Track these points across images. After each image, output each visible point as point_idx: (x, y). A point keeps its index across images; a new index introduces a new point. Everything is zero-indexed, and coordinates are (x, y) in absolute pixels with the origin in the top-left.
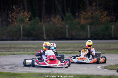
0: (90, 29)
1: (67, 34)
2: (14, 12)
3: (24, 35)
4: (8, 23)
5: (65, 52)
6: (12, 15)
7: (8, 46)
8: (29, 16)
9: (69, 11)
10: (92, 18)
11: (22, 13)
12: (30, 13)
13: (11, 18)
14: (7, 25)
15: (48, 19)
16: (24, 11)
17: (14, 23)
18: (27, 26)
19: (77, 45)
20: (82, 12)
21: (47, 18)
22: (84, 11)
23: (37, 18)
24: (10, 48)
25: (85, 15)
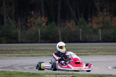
0: (102, 32)
1: (81, 37)
2: (32, 17)
3: (42, 38)
4: (27, 28)
5: (79, 53)
6: (31, 20)
7: (27, 48)
8: (46, 21)
9: (82, 16)
10: (103, 22)
11: (39, 18)
12: (47, 18)
13: (30, 23)
14: (26, 29)
15: (64, 24)
16: (41, 16)
17: (33, 28)
18: (44, 30)
19: (90, 47)
20: (94, 17)
21: (63, 22)
22: (96, 17)
23: (53, 23)
24: (29, 50)
25: (97, 20)
